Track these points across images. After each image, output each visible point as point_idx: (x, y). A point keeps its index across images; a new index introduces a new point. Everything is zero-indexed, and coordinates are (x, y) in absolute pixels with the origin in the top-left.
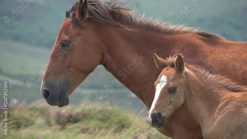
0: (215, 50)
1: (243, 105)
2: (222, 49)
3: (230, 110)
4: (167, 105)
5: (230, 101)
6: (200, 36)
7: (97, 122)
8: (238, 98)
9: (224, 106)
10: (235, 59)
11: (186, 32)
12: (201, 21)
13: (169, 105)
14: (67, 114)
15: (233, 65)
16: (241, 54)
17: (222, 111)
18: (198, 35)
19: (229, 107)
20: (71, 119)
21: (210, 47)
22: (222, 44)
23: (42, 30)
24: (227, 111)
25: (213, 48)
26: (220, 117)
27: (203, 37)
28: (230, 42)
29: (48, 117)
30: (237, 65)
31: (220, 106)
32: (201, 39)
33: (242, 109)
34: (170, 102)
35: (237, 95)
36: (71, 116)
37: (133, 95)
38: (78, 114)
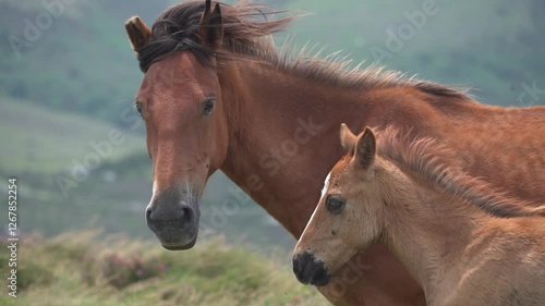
0: (456, 125)
1: (521, 245)
2: (471, 123)
3: (494, 257)
4: (326, 238)
5: (493, 236)
6: (424, 94)
7: (194, 279)
8: (512, 231)
9: (480, 246)
10: (498, 146)
11: (392, 85)
12: (425, 60)
13: (331, 238)
14: (129, 261)
15: (495, 160)
16: (511, 134)
17: (475, 259)
18: (419, 92)
19: (490, 249)
20: (139, 273)
21: (444, 117)
22: (472, 111)
23: (74, 74)
24: (487, 258)
25: (451, 120)
26: (471, 271)
27: (429, 96)
28: (488, 107)
29: (89, 268)
30: (505, 159)
31: (469, 246)
32: (426, 100)
33: (521, 255)
34: (333, 233)
35: (509, 224)
36: (138, 266)
37: (272, 221)
38: (154, 260)
